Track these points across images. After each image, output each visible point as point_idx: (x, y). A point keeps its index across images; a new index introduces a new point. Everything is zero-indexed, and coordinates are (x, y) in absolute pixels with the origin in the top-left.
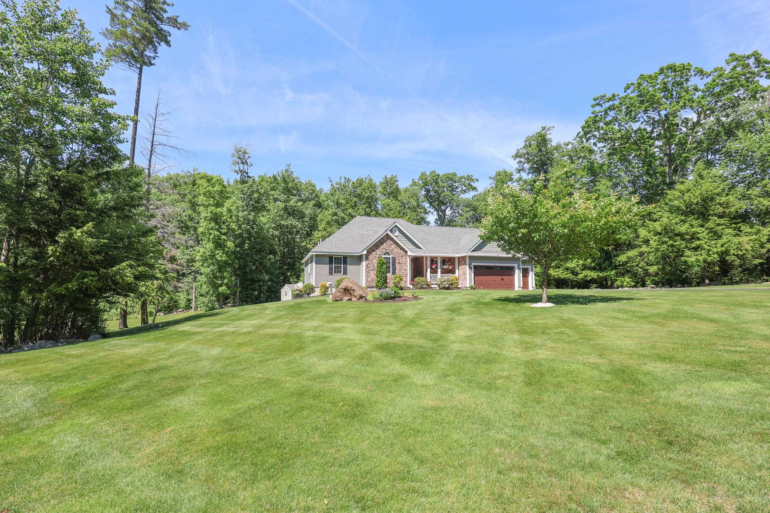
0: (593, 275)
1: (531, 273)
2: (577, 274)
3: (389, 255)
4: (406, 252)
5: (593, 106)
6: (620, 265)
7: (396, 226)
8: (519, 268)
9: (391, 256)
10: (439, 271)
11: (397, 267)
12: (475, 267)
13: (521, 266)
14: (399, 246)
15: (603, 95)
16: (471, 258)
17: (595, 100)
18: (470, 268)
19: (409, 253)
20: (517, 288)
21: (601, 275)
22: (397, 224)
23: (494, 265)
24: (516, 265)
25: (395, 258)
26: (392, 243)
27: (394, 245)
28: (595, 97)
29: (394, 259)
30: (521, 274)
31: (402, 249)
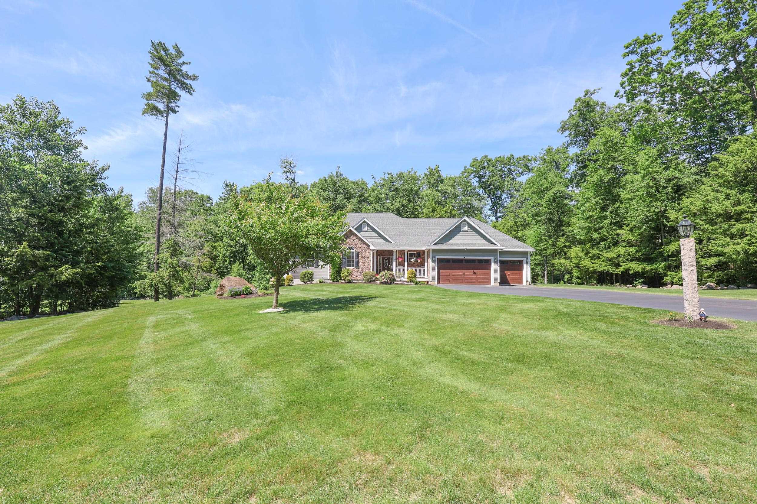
0: (636, 267)
1: (525, 265)
2: (618, 265)
3: (353, 249)
4: (369, 246)
5: (624, 56)
6: (669, 256)
7: (365, 222)
8: (495, 262)
9: (354, 251)
10: (406, 264)
11: (360, 261)
12: (440, 261)
13: (499, 259)
14: (362, 241)
15: (635, 38)
16: (434, 251)
17: (627, 47)
18: (433, 262)
19: (372, 247)
20: (492, 283)
21: (648, 268)
22: (365, 219)
23: (463, 257)
24: (492, 258)
25: (358, 252)
26: (355, 238)
27: (357, 240)
28: (626, 43)
29: (357, 254)
30: (499, 268)
31: (365, 243)
